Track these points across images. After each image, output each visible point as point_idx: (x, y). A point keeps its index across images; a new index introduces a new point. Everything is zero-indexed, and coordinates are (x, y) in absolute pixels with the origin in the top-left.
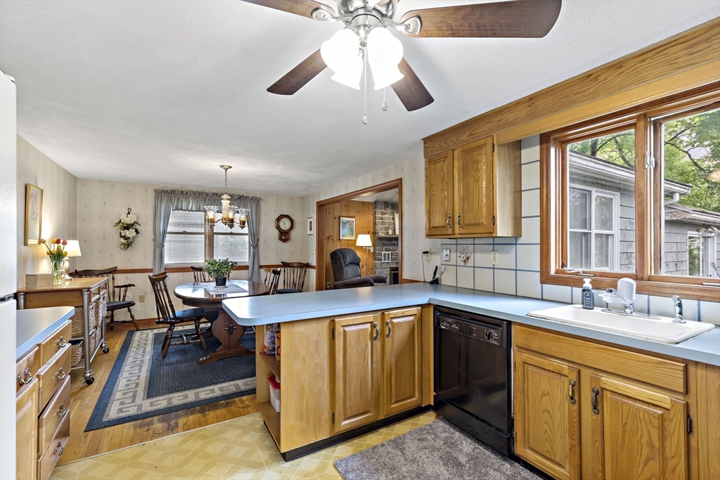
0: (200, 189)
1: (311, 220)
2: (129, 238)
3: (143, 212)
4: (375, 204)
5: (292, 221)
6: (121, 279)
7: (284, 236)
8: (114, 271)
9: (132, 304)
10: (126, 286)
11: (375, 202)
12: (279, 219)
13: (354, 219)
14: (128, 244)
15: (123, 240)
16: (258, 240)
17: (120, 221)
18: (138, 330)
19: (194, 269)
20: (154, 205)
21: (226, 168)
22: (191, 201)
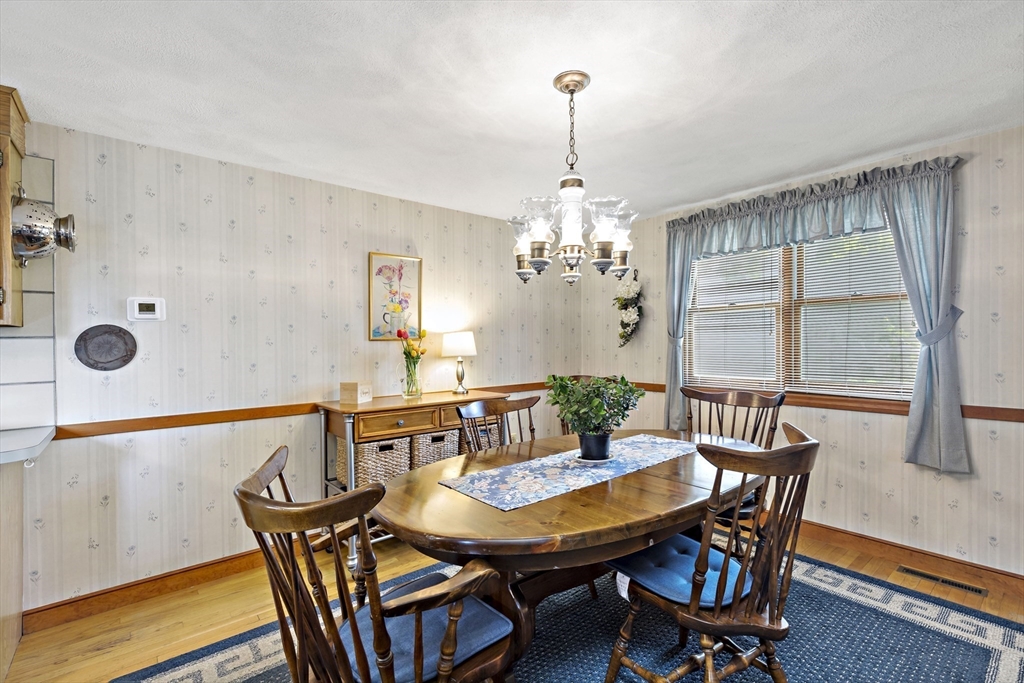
2: (628, 325)
14: (627, 335)
15: (621, 329)
21: (571, 85)
22: (730, 230)
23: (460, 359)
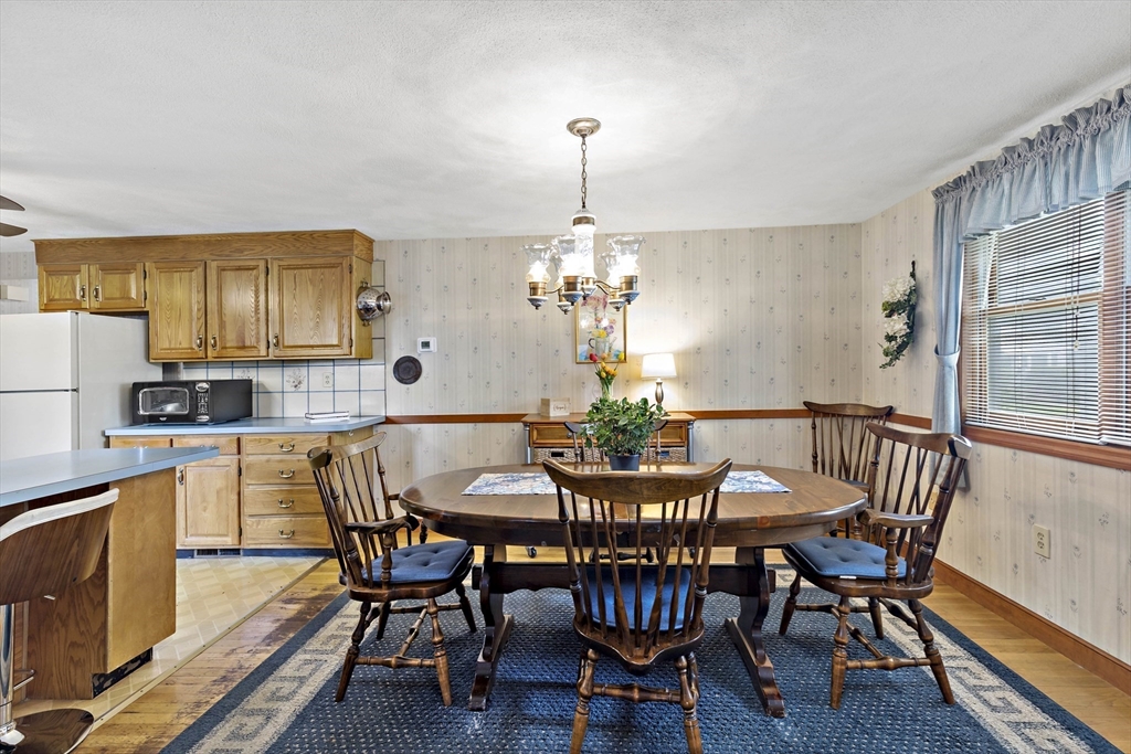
2: (894, 339)
14: (894, 351)
15: (885, 344)
23: (659, 381)
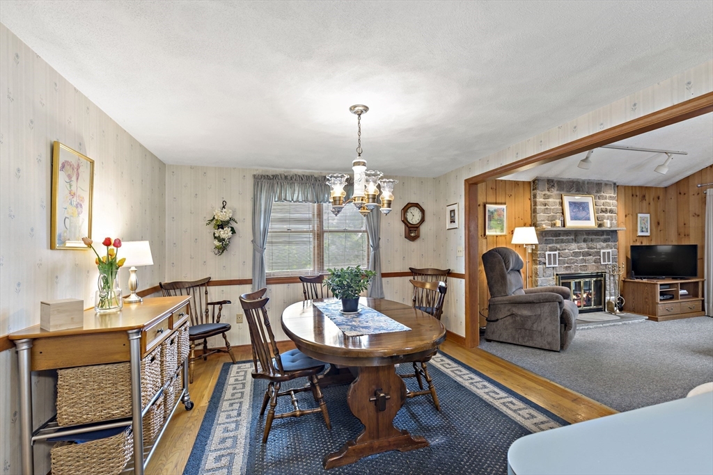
0: (307, 172)
1: (455, 207)
2: (224, 240)
3: (241, 207)
4: (534, 184)
5: (422, 211)
6: (215, 293)
7: (412, 232)
8: (207, 282)
9: (227, 328)
10: (220, 303)
11: (534, 181)
12: (405, 210)
13: (504, 207)
14: (223, 247)
15: (217, 243)
16: (379, 239)
17: (214, 218)
18: (234, 363)
19: (302, 280)
20: (252, 196)
21: (360, 111)
22: (297, 189)
23: (134, 269)
